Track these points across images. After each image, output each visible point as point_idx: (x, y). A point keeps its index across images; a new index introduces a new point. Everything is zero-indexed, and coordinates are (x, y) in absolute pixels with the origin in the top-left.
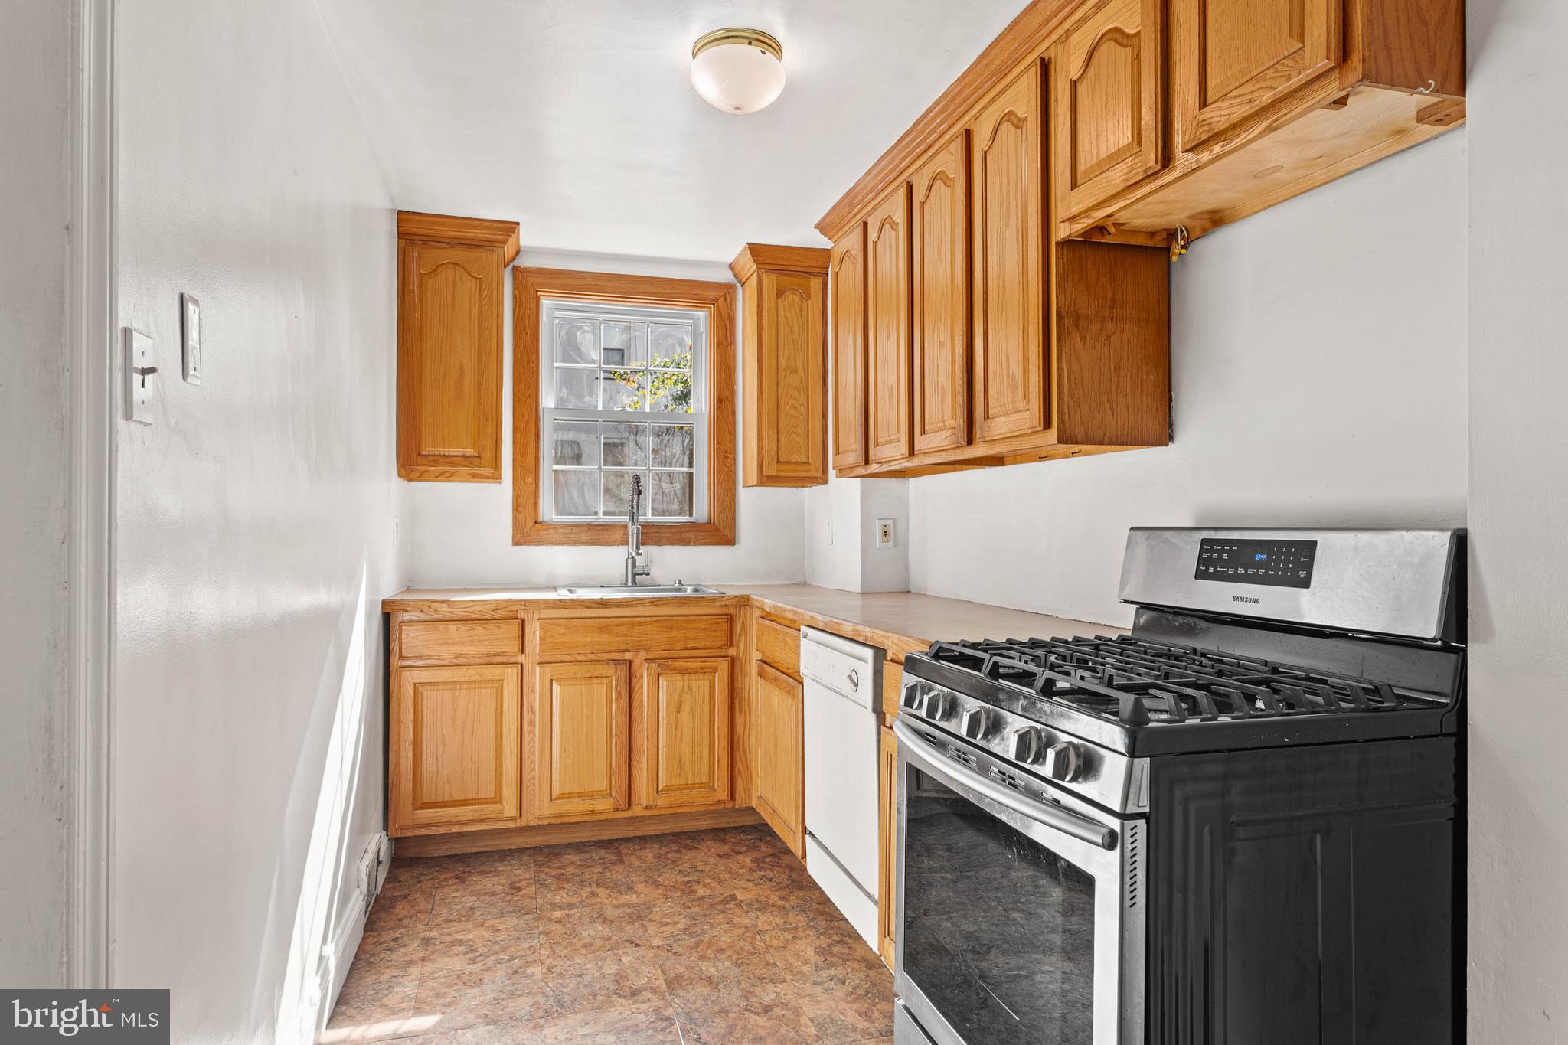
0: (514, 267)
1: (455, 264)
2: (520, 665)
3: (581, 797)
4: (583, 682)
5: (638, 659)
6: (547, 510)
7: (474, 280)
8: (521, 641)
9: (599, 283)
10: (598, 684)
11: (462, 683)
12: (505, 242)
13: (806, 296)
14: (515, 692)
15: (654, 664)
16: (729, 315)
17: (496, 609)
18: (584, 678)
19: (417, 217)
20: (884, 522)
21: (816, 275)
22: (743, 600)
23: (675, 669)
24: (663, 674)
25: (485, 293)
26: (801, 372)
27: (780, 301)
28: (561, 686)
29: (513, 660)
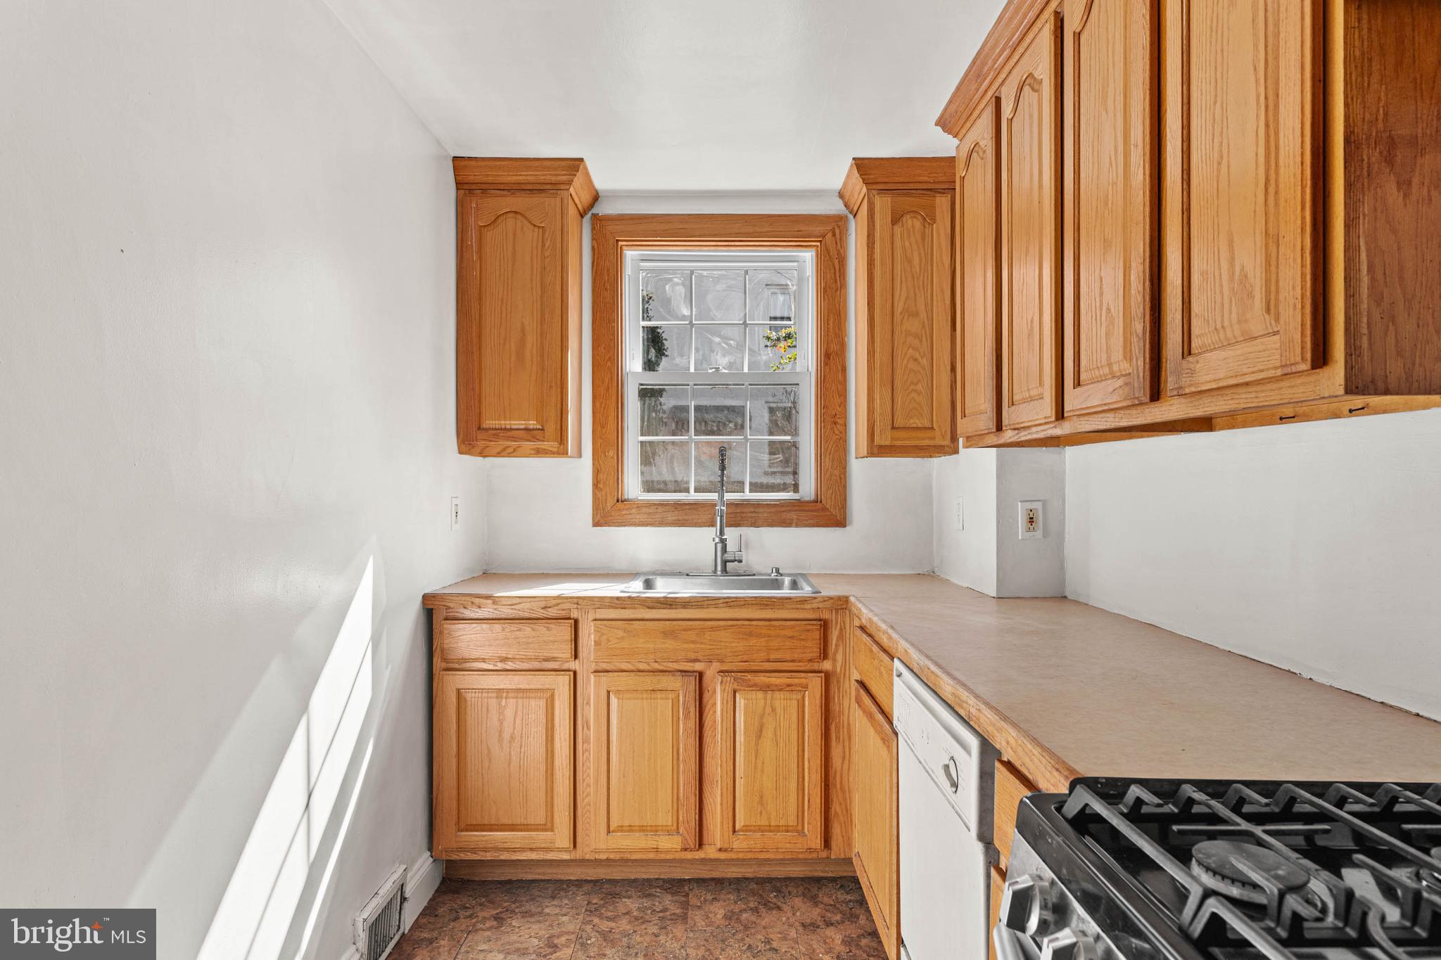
0: (592, 214)
1: (516, 212)
2: (572, 673)
3: (644, 831)
4: (645, 695)
5: (711, 672)
6: (633, 487)
7: (536, 229)
8: (573, 645)
9: (686, 226)
10: (662, 699)
11: (508, 691)
12: (570, 183)
13: (929, 218)
14: (567, 705)
15: (729, 678)
16: (839, 253)
17: (546, 607)
18: (647, 690)
19: (473, 163)
20: (1029, 505)
21: (943, 192)
22: (839, 603)
23: (755, 685)
24: (740, 690)
25: (548, 244)
26: (923, 315)
27: (896, 227)
28: (618, 699)
29: (566, 666)
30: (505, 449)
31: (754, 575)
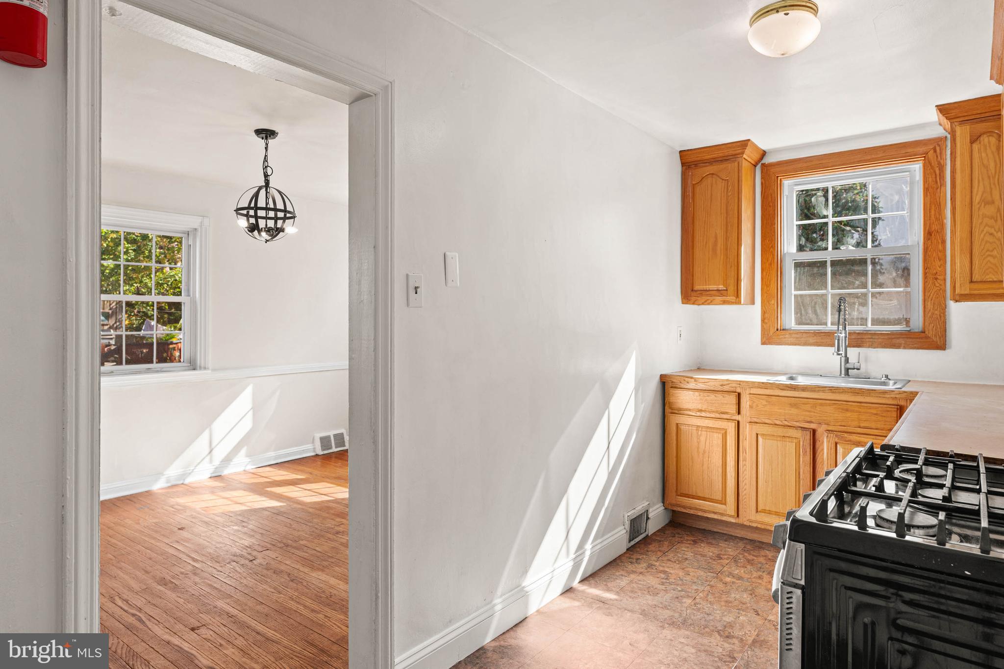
0: (762, 164)
1: (713, 174)
2: (737, 422)
3: (778, 515)
4: (779, 439)
5: (820, 430)
6: (788, 322)
7: (724, 181)
8: (737, 406)
9: (824, 162)
10: (789, 442)
11: (703, 427)
12: (743, 153)
14: (733, 439)
15: (832, 435)
17: (722, 385)
18: (780, 436)
19: (690, 152)
22: (911, 395)
23: (850, 441)
24: (840, 443)
25: (730, 188)
27: (974, 145)
28: (763, 439)
29: (734, 418)
30: (706, 301)
31: (869, 378)
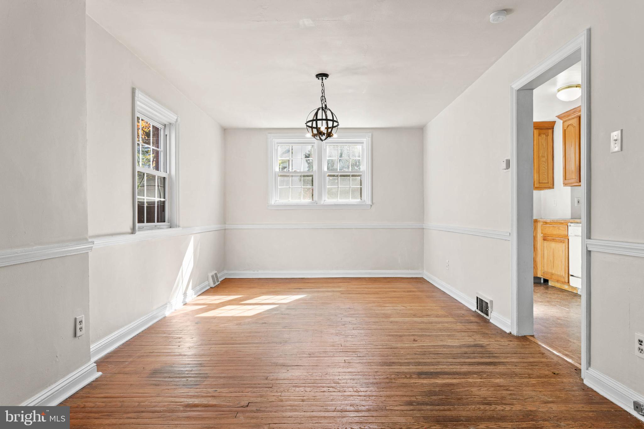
13: (547, 136)
20: (578, 199)
21: (550, 129)
22: (536, 220)
26: (546, 157)
27: (539, 137)
